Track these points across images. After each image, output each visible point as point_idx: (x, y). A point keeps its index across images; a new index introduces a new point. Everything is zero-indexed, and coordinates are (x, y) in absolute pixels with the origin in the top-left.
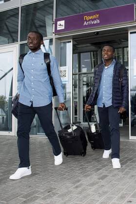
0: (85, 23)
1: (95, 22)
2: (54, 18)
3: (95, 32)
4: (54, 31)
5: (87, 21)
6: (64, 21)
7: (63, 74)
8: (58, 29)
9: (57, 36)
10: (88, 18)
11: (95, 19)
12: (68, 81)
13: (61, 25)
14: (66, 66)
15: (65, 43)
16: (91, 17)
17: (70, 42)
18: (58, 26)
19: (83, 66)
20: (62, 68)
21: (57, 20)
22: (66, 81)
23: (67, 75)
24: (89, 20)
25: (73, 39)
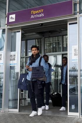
0: (32, 17)
1: (40, 16)
2: (7, 12)
3: (40, 24)
4: (6, 23)
5: (33, 15)
6: (15, 15)
7: (13, 58)
8: (10, 21)
9: (9, 27)
10: (34, 12)
11: (40, 13)
12: (17, 64)
13: (12, 18)
14: (15, 51)
15: (15, 32)
16: (37, 12)
17: (20, 31)
18: (10, 19)
19: (29, 51)
20: (12, 53)
21: (9, 14)
22: (15, 64)
23: (16, 59)
24: (35, 14)
25: (22, 29)
